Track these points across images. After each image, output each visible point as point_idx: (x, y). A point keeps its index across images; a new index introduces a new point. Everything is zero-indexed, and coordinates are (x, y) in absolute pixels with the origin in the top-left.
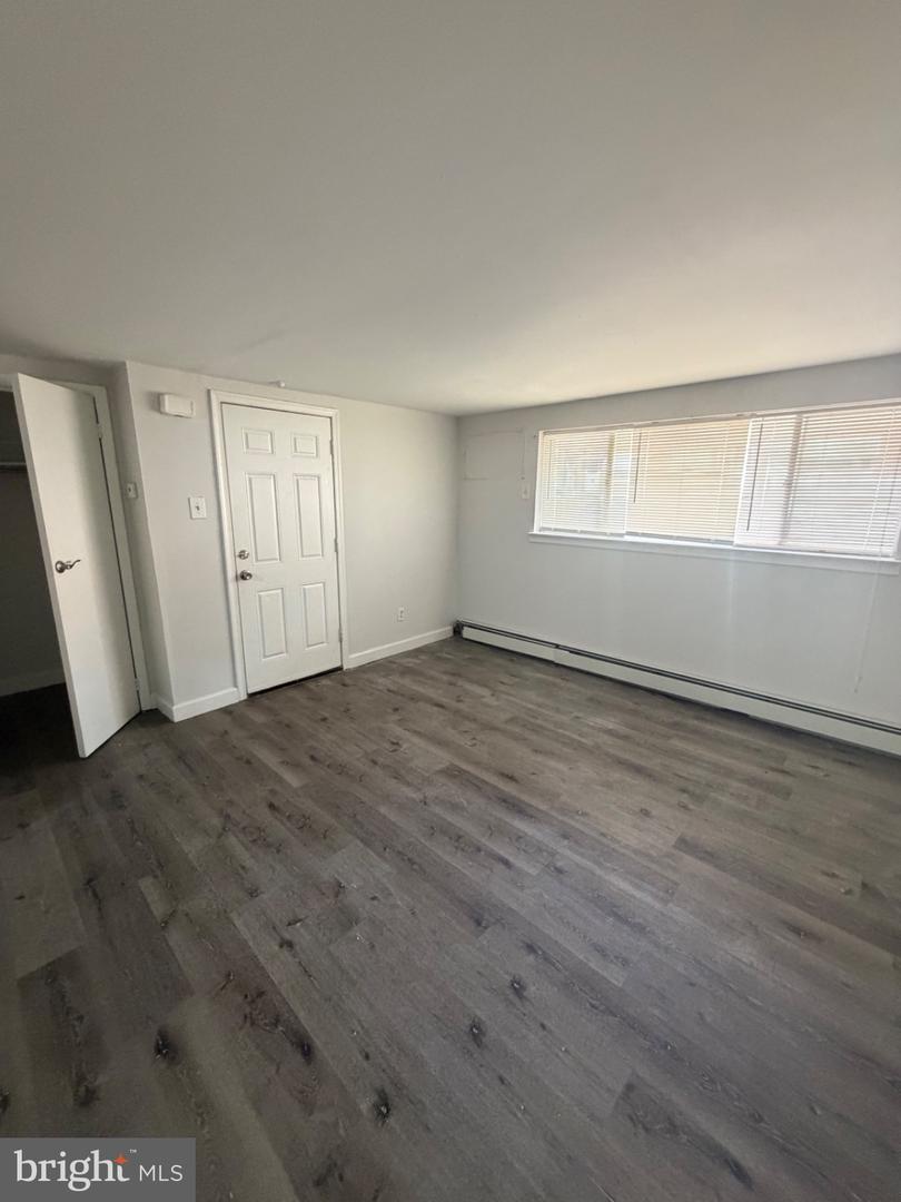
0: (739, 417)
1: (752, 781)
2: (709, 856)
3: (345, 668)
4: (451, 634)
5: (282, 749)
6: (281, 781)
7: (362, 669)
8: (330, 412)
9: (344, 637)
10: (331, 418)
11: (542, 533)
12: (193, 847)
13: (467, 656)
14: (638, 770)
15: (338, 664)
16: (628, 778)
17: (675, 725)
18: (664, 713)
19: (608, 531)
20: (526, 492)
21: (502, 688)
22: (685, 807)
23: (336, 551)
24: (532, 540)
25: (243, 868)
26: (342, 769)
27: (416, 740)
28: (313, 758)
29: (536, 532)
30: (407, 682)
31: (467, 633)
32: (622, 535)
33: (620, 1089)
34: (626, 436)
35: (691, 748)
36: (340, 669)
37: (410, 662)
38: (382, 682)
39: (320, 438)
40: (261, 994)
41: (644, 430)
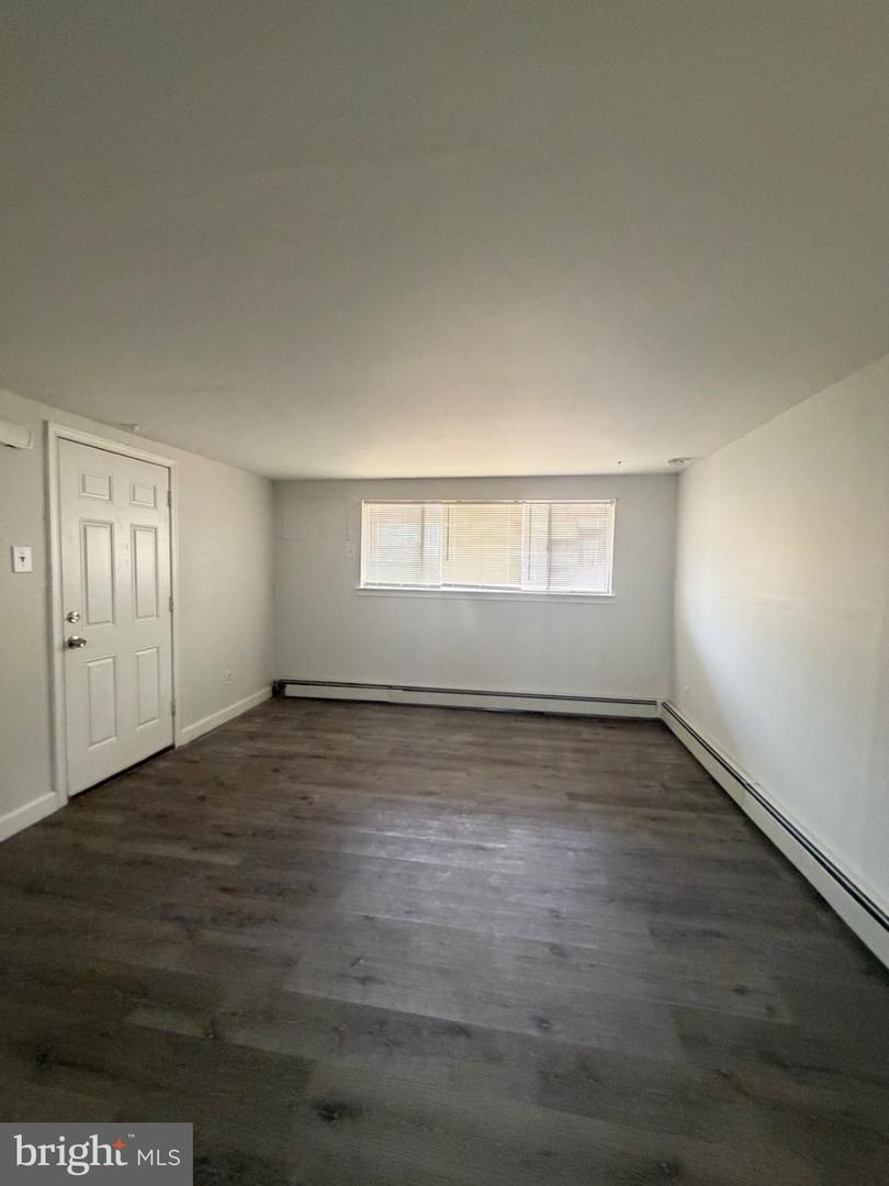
0: (516, 503)
1: (577, 751)
2: (590, 798)
3: (177, 745)
4: (270, 695)
5: (181, 839)
6: (208, 865)
7: (197, 744)
8: (169, 463)
9: (177, 709)
10: (169, 468)
11: (369, 587)
12: (168, 960)
13: (304, 712)
14: (511, 763)
15: (168, 743)
16: (509, 770)
17: (508, 729)
18: (496, 723)
19: (427, 584)
20: (351, 552)
21: (364, 730)
22: (554, 776)
23: (172, 611)
24: (358, 593)
25: (253, 950)
26: (271, 834)
27: (323, 789)
28: (227, 835)
29: (362, 587)
30: (261, 745)
31: (290, 691)
32: (439, 587)
33: (647, 932)
34: (436, 510)
35: (529, 741)
36: (172, 747)
37: (251, 727)
38: (239, 750)
39: (158, 488)
40: (383, 1023)
41: (451, 506)
